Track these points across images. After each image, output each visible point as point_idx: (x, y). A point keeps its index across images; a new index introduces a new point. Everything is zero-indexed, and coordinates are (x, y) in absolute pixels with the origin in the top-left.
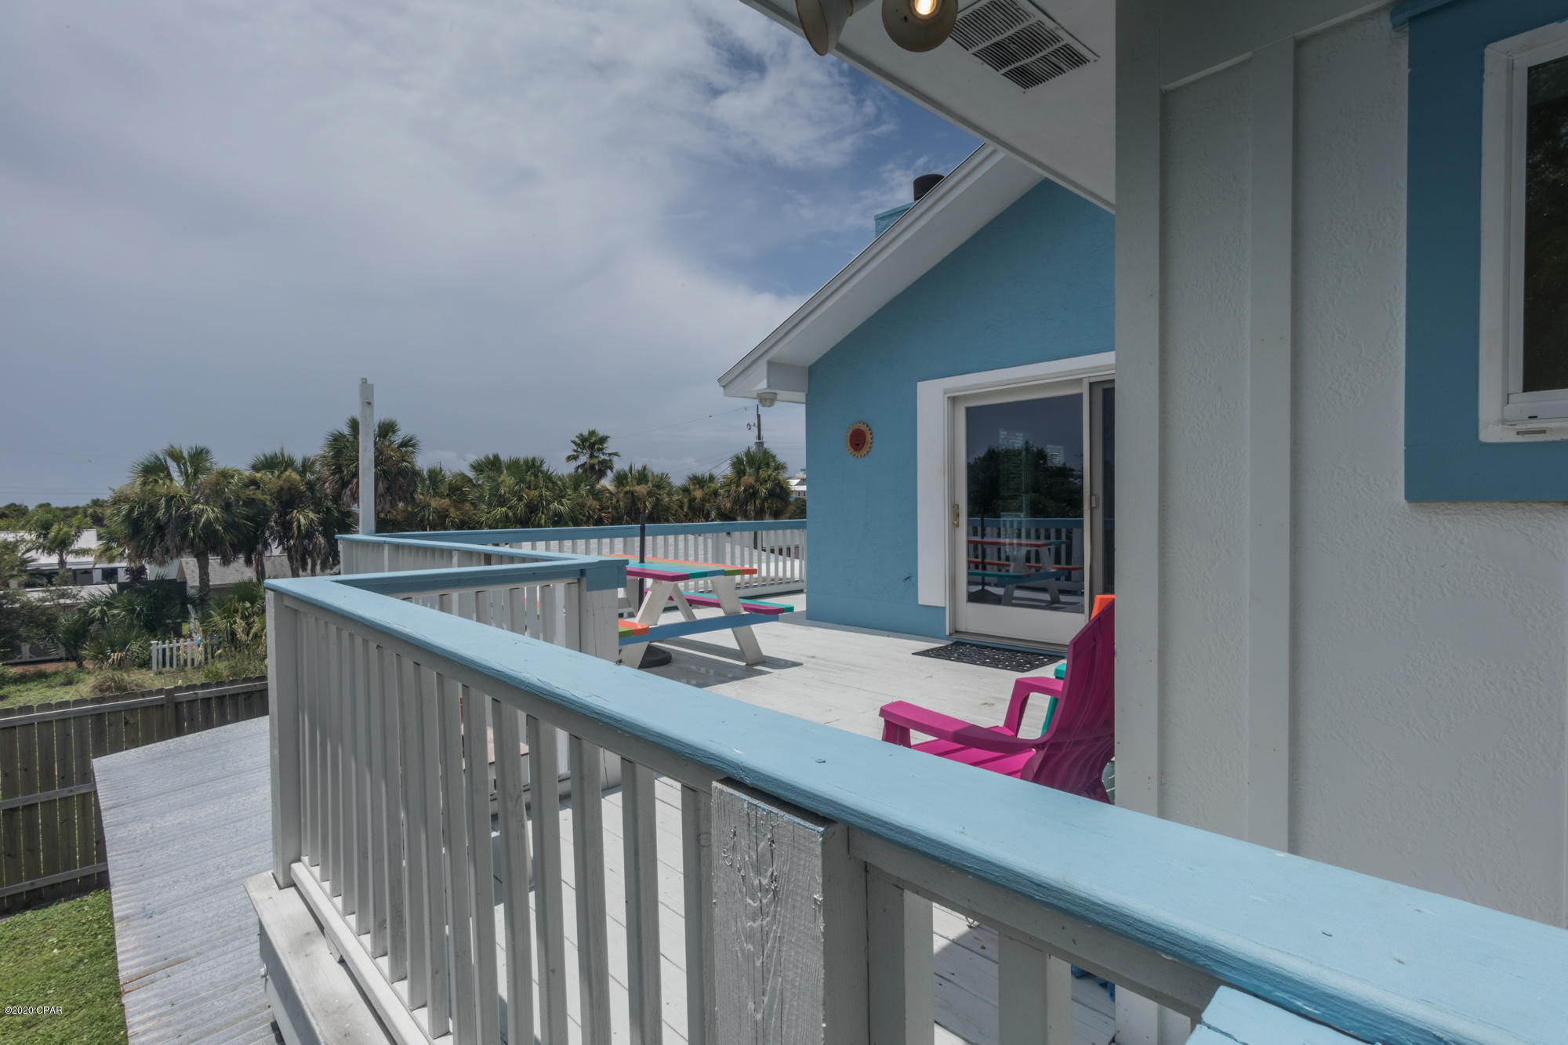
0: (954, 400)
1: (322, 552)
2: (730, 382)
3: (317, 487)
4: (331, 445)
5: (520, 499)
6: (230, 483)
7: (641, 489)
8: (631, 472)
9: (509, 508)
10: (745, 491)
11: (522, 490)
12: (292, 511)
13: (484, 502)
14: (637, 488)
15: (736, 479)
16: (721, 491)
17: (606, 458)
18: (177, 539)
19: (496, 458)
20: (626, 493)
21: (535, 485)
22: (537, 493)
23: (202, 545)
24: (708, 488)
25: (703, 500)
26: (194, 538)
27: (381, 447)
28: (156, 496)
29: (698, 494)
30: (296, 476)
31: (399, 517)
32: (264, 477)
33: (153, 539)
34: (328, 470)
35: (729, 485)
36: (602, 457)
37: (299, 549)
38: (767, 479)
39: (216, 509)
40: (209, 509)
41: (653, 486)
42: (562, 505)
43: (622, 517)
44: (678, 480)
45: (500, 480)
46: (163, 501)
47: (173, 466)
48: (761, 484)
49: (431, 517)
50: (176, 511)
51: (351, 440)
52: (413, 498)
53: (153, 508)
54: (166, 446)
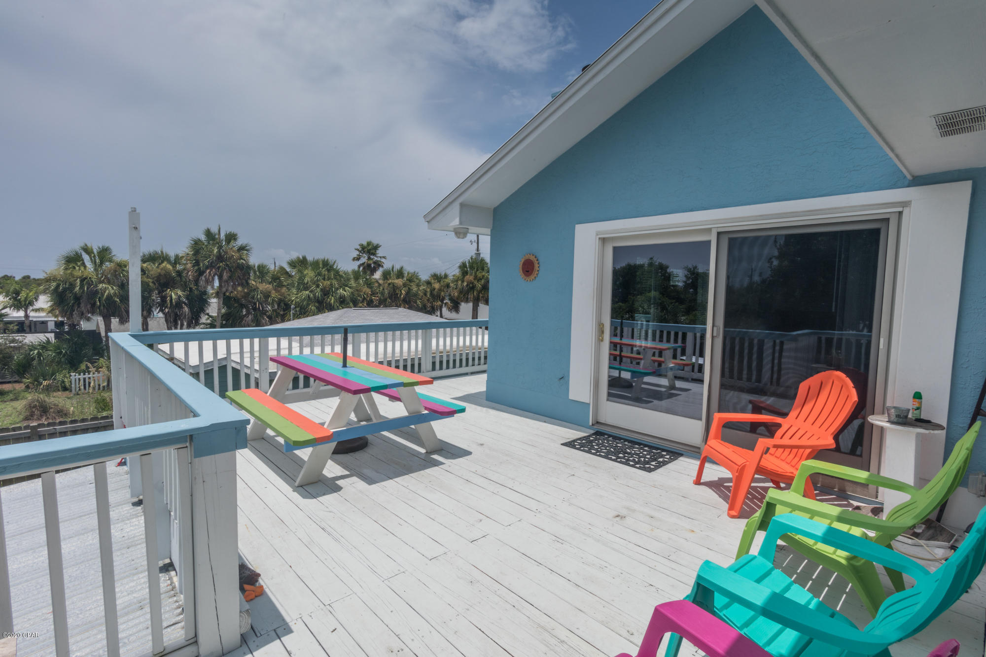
0: (604, 241)
1: (187, 317)
2: (433, 218)
3: (184, 274)
4: (192, 247)
5: (318, 286)
6: (123, 270)
7: (399, 282)
8: (393, 270)
9: (310, 292)
10: (467, 285)
11: (320, 280)
12: (166, 290)
13: (294, 287)
14: (396, 281)
15: (462, 277)
16: (452, 285)
17: (379, 259)
18: (89, 306)
19: (304, 258)
20: (389, 284)
21: (328, 277)
22: (329, 283)
23: (105, 310)
24: (443, 282)
25: (440, 290)
26: (100, 306)
27: (226, 249)
28: (74, 277)
29: (437, 286)
30: (169, 267)
31: (238, 296)
32: (149, 267)
33: (73, 306)
34: (191, 263)
35: (457, 281)
36: (376, 258)
37: (172, 315)
38: (481, 277)
39: (114, 288)
40: (110, 287)
41: (407, 280)
42: (345, 291)
43: (386, 299)
44: (424, 277)
45: (305, 273)
46: (78, 281)
47: (86, 257)
48: (478, 281)
49: (259, 296)
50: (88, 289)
51: (206, 244)
52: (248, 283)
53: (72, 286)
54: (82, 245)
